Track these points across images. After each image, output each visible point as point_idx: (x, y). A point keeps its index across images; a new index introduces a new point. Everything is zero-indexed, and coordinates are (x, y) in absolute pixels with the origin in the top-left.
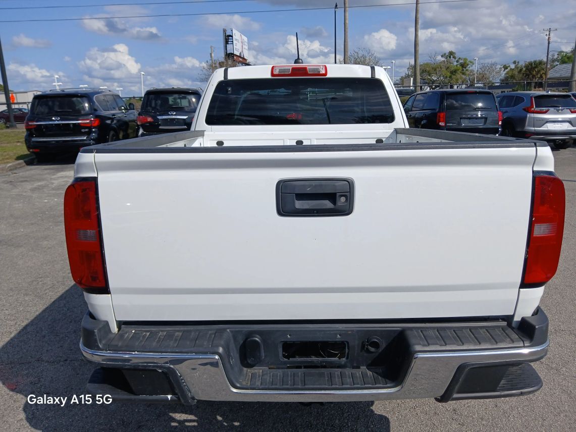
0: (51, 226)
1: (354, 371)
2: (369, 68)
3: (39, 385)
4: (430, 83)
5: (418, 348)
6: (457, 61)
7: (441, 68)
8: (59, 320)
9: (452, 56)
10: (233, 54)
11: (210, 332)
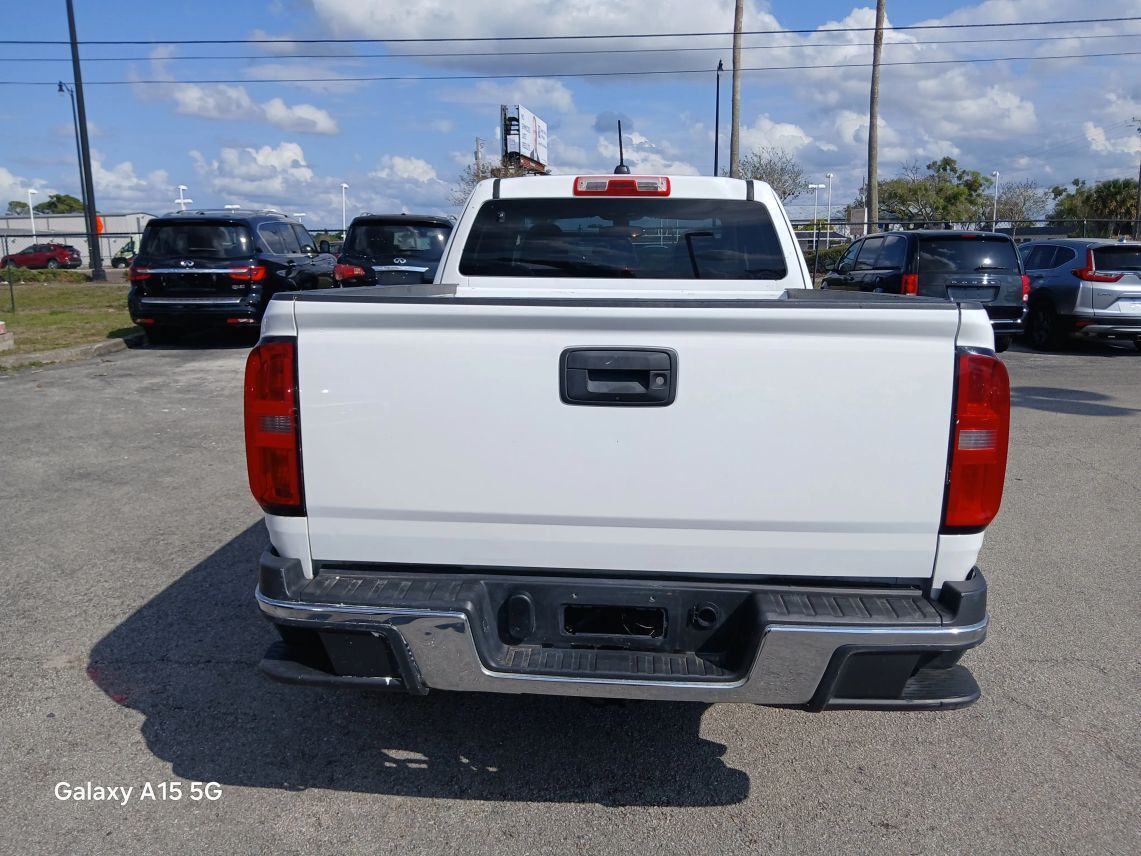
0: (177, 452)
1: (675, 656)
2: (743, 184)
3: (164, 696)
4: (906, 219)
5: (771, 617)
6: (959, 178)
7: (926, 190)
8: (196, 600)
9: (948, 168)
10: (518, 154)
11: (454, 583)
